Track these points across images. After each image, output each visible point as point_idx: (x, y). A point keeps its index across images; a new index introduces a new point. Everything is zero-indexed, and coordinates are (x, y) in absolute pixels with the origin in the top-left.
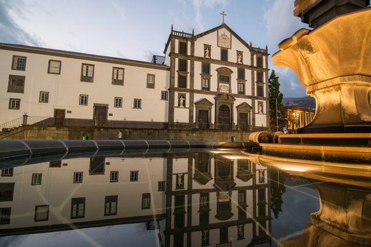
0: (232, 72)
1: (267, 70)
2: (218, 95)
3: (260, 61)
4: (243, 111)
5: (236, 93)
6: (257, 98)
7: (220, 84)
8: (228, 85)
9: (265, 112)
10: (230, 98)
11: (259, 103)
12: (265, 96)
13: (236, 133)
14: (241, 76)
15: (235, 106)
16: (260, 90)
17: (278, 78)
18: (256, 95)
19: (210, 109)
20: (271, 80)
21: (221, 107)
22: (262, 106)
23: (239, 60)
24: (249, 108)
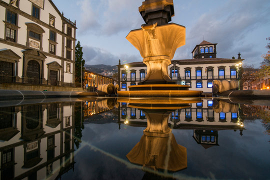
0: (44, 32)
1: (75, 40)
2: (27, 50)
3: (69, 30)
4: (54, 68)
5: (48, 52)
6: (66, 60)
7: (30, 39)
8: (39, 43)
9: (72, 71)
10: (41, 55)
11: (67, 64)
12: (72, 59)
13: (48, 88)
14: (53, 38)
15: (45, 63)
16: (69, 53)
17: (82, 48)
18: (65, 57)
19: (17, 62)
20: (77, 48)
21: (30, 62)
22: (70, 67)
23: (52, 23)
24: (58, 66)
